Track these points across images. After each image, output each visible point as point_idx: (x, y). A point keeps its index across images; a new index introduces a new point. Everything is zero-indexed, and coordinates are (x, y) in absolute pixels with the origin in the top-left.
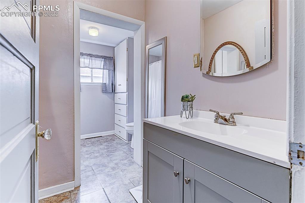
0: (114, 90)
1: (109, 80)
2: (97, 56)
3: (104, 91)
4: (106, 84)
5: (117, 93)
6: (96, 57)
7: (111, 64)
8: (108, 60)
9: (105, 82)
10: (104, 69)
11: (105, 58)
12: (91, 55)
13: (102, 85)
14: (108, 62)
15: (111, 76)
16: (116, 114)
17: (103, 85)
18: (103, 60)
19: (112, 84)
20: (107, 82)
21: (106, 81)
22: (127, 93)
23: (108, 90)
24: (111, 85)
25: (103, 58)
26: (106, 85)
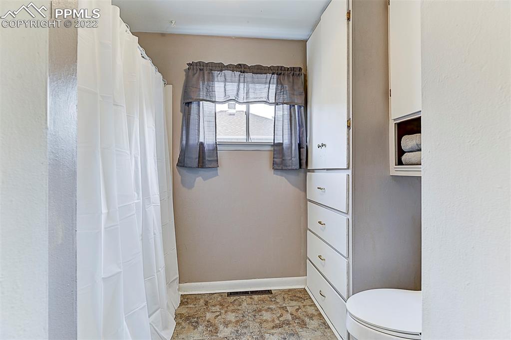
0: (304, 161)
1: (291, 134)
2: (258, 69)
3: (277, 164)
4: (281, 144)
5: (313, 171)
6: (255, 71)
7: (296, 87)
8: (288, 76)
9: (279, 140)
10: (277, 104)
11: (279, 72)
12: (242, 69)
13: (272, 148)
14: (289, 82)
15: (296, 123)
16: (310, 230)
17: (276, 148)
18: (275, 77)
19: (299, 145)
20: (286, 142)
21: (284, 138)
22: (350, 172)
23: (289, 163)
24: (295, 147)
25: (273, 74)
26: (283, 148)
